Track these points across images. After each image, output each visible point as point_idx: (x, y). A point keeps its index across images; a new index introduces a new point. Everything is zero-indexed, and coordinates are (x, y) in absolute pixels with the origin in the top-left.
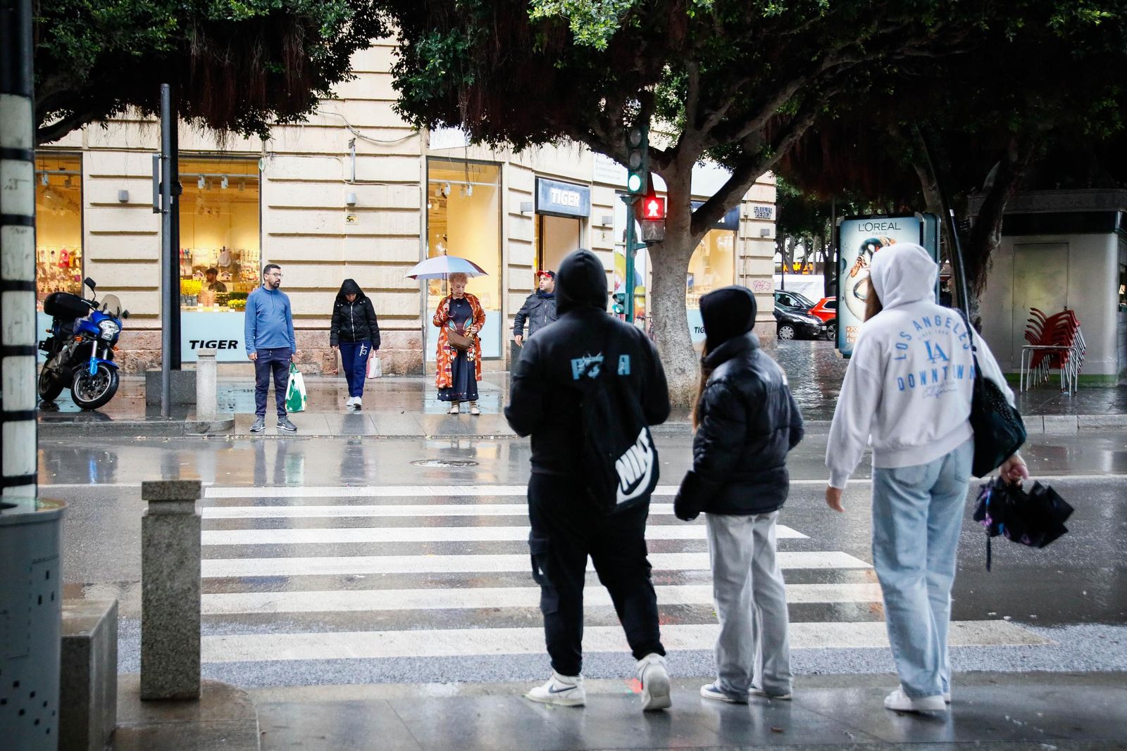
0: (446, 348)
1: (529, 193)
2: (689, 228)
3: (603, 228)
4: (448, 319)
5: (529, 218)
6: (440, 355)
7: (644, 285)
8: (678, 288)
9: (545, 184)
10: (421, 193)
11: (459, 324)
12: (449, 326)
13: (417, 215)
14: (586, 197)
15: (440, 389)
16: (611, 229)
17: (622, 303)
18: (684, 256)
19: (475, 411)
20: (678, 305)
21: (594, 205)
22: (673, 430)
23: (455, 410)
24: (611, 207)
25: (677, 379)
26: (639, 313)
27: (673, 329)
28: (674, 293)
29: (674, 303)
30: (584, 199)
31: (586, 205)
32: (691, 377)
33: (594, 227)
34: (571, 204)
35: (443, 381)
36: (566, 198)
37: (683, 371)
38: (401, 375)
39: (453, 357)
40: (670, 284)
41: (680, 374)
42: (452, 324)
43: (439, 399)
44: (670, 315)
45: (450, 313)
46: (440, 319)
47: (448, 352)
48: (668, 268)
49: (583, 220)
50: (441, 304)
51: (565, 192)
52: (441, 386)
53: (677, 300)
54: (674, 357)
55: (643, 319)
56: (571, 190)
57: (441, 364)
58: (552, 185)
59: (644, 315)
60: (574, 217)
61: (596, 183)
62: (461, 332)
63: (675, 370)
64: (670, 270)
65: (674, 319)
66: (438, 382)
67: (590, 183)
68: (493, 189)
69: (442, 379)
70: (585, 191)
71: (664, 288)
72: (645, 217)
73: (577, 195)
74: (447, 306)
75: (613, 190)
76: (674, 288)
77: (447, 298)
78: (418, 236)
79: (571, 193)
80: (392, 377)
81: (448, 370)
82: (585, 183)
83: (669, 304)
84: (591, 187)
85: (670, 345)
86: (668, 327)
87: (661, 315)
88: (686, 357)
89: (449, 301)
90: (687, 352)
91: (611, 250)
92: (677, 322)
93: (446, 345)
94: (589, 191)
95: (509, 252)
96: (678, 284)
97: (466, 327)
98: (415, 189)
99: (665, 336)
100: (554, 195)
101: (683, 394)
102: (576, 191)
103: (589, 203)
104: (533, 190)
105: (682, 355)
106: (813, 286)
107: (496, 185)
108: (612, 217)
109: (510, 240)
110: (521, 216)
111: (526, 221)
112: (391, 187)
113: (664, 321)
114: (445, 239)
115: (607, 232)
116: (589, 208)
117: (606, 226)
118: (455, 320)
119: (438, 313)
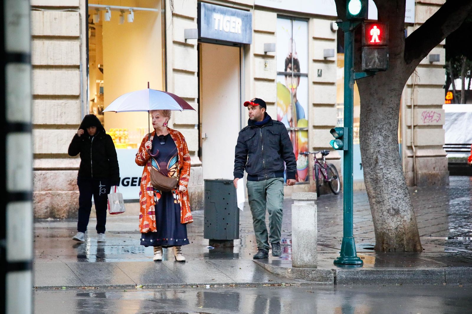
0: (149, 189)
1: (192, 19)
2: (402, 55)
3: (265, 56)
4: (151, 158)
5: (192, 46)
6: (143, 197)
7: (306, 118)
8: (391, 121)
9: (207, 9)
10: (81, 19)
11: (163, 163)
12: (151, 166)
13: (75, 44)
14: (247, 22)
15: (143, 234)
16: (272, 57)
17: (341, 138)
18: (396, 86)
19: (180, 258)
20: (390, 139)
21: (256, 31)
22: (403, 277)
23: (158, 256)
24: (273, 33)
25: (390, 221)
26: (303, 149)
27: (386, 165)
28: (386, 127)
29: (386, 137)
30: (246, 25)
31: (248, 31)
32: (405, 218)
33: (256, 55)
34: (233, 30)
35: (147, 226)
36: (228, 24)
37: (397, 212)
38: (61, 219)
39: (157, 199)
40: (381, 116)
41: (393, 215)
42: (155, 163)
43: (142, 244)
44: (382, 151)
45: (152, 151)
46: (142, 158)
47: (151, 193)
48: (379, 99)
49: (244, 48)
50: (144, 141)
51: (228, 18)
52: (145, 230)
53: (389, 134)
54: (387, 197)
55: (306, 155)
56: (233, 14)
57: (144, 206)
58: (214, 10)
59: (307, 150)
60: (235, 44)
61: (258, 7)
62: (165, 172)
63: (388, 211)
64: (382, 101)
65: (386, 155)
66: (142, 226)
67: (251, 7)
68: (156, 14)
69: (146, 223)
70: (247, 16)
71: (375, 121)
72: (366, 44)
73: (239, 21)
74: (149, 144)
75: (275, 14)
76: (387, 121)
77: (150, 135)
78: (78, 67)
79: (233, 19)
80: (52, 221)
81: (151, 213)
82: (247, 7)
83: (381, 138)
84: (253, 12)
85: (383, 183)
86: (380, 163)
87: (372, 151)
88: (400, 196)
89: (152, 138)
90: (401, 191)
91: (273, 81)
92: (390, 158)
93: (149, 186)
94: (250, 16)
95: (173, 83)
96: (390, 116)
97: (170, 167)
98: (74, 16)
99: (376, 174)
100: (217, 22)
101: (397, 236)
102: (238, 15)
103: (250, 28)
104: (195, 16)
105: (395, 194)
106: (466, 116)
107: (158, 10)
108: (274, 45)
109: (175, 70)
110: (185, 44)
111: (190, 49)
112: (48, 13)
113: (375, 157)
114: (101, 70)
115: (269, 61)
116: (251, 35)
117: (269, 54)
118: (157, 158)
119: (141, 151)
